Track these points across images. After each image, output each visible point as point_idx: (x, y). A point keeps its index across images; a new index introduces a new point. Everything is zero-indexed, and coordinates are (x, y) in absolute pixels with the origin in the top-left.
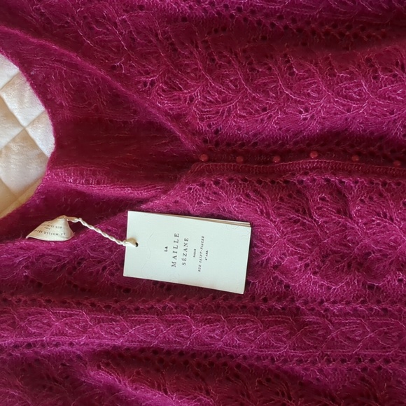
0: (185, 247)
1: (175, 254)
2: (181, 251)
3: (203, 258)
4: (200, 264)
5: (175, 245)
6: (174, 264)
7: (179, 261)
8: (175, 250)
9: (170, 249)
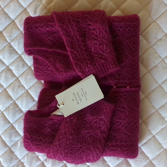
0: (78, 96)
1: (77, 100)
2: (78, 98)
3: (86, 95)
4: (86, 97)
5: (75, 97)
6: (78, 103)
7: (79, 101)
8: (76, 98)
9: (74, 99)
